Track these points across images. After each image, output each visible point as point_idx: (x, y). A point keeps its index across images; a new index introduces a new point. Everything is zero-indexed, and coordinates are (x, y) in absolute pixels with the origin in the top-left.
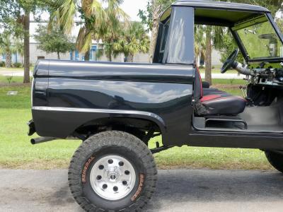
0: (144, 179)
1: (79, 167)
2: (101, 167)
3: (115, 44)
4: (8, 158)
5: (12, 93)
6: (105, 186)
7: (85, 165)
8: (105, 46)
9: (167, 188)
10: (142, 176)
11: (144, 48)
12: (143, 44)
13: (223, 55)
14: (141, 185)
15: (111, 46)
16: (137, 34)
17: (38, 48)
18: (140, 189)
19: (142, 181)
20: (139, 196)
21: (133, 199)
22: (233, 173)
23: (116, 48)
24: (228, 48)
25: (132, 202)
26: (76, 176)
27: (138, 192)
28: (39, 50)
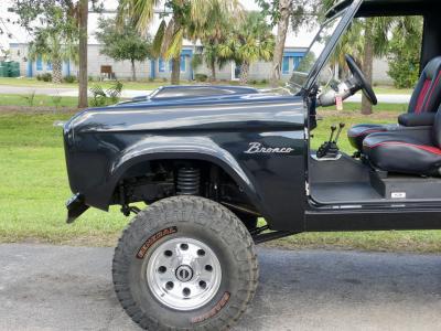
3: (221, 46)
4: (50, 228)
5: (61, 124)
8: (205, 50)
9: (294, 281)
11: (266, 53)
12: (264, 48)
13: (392, 65)
15: (214, 50)
16: (255, 32)
17: (102, 52)
22: (401, 258)
23: (223, 53)
24: (400, 53)
28: (104, 57)
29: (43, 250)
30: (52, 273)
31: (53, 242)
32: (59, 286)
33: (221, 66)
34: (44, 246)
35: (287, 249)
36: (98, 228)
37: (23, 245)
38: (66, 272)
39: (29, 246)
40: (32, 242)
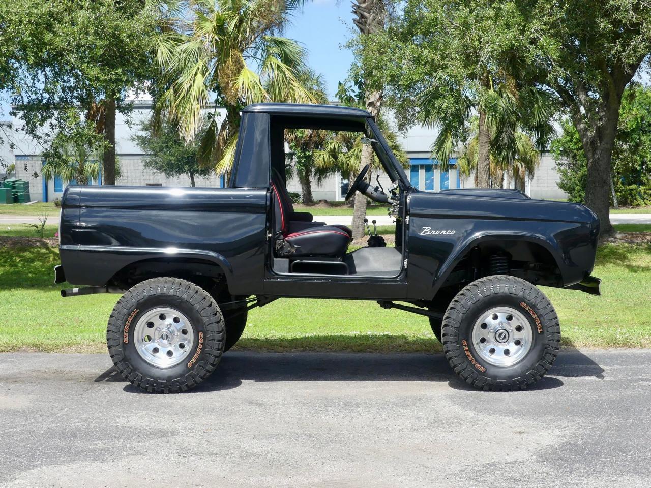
0: (205, 338)
1: (120, 323)
2: (150, 325)
3: (318, 152)
4: (44, 341)
6: (156, 350)
7: (126, 320)
10: (201, 335)
14: (200, 346)
15: (308, 158)
17: (147, 165)
18: (199, 351)
19: (201, 340)
20: (197, 361)
21: (190, 365)
22: (383, 355)
23: (320, 162)
25: (188, 369)
26: (116, 334)
27: (196, 356)
28: (150, 171)
29: (36, 357)
30: (42, 369)
31: (47, 351)
32: (46, 375)
33: (319, 180)
34: (37, 354)
35: (276, 352)
36: (94, 341)
37: (17, 353)
38: (55, 368)
39: (23, 354)
40: (26, 351)
